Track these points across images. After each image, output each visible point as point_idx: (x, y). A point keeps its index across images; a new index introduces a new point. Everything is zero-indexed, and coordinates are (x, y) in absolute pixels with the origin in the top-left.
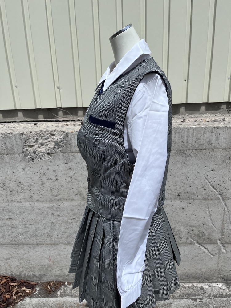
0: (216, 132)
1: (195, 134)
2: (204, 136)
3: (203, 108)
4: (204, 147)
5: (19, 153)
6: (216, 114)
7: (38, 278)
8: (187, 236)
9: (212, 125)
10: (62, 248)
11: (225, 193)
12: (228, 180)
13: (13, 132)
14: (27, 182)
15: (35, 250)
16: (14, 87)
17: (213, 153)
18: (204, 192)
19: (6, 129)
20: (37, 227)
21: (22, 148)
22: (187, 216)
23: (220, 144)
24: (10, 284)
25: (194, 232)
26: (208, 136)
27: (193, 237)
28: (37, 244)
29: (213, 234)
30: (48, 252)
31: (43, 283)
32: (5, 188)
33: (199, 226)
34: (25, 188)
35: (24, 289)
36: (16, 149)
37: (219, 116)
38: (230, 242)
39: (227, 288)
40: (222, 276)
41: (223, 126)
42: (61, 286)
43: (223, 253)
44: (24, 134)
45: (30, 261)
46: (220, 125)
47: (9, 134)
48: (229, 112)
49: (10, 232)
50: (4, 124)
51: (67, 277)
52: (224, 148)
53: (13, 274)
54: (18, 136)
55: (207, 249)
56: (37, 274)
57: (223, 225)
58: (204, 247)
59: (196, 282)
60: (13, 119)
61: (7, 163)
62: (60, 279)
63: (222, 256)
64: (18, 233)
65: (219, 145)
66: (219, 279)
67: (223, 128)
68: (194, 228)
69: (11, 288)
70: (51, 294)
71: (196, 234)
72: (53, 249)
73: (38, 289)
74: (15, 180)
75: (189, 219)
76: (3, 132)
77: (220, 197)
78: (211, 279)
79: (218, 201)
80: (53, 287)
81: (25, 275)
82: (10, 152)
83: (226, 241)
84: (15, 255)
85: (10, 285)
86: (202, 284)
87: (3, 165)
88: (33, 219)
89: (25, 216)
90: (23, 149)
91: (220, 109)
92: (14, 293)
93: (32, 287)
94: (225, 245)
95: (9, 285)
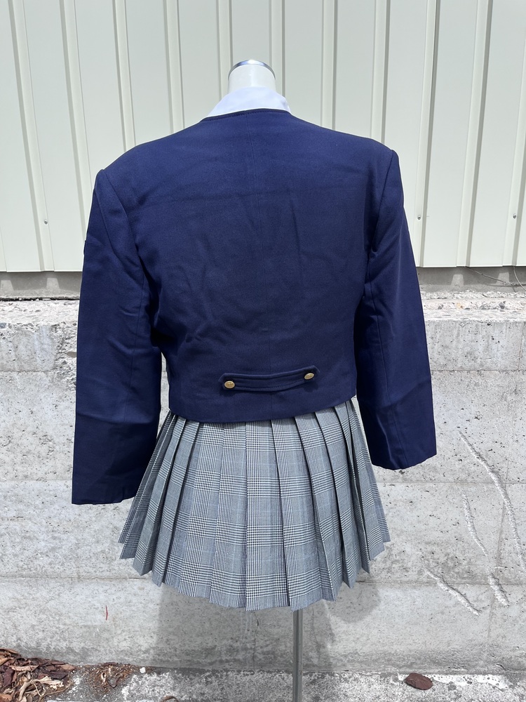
0: (484, 333)
1: (438, 336)
2: (458, 342)
3: (458, 278)
4: (459, 366)
5: (46, 368)
6: (486, 292)
7: (79, 656)
8: (419, 564)
9: (476, 317)
10: (135, 588)
11: (506, 471)
12: (511, 440)
13: (34, 322)
14: (61, 436)
15: (73, 591)
16: (41, 224)
17: (479, 379)
18: (458, 466)
19: (19, 316)
20: (79, 538)
21: (53, 358)
22: (420, 518)
23: (495, 360)
24: (13, 668)
25: (436, 556)
26: (467, 342)
27: (432, 568)
28: (79, 578)
29: (477, 563)
30: (102, 597)
31: (89, 668)
32: (11, 447)
33: (447, 543)
34: (57, 447)
35: (46, 679)
36: (39, 361)
37: (493, 297)
38: (516, 581)
39: (510, 686)
40: (499, 659)
41: (500, 319)
42: (130, 676)
43: (501, 606)
44: (60, 328)
45: (61, 615)
46: (495, 317)
47: (24, 327)
48: (515, 288)
49: (18, 549)
50: (15, 303)
51: (145, 655)
52: (503, 368)
53: (23, 644)
54: (45, 332)
55: (464, 596)
56: (77, 647)
57: (500, 541)
58: (459, 593)
59: (439, 673)
60: (36, 293)
61: (19, 390)
62: (130, 660)
63: (499, 612)
64: (36, 551)
65: (493, 362)
66: (491, 667)
67: (500, 324)
68: (435, 548)
69: (15, 677)
70: (106, 692)
71: (439, 561)
72: (114, 589)
73: (77, 681)
74: (35, 430)
75: (423, 527)
76: (13, 322)
77: (493, 477)
78: (474, 667)
79: (490, 486)
80: (112, 677)
81: (48, 648)
82: (26, 367)
83: (508, 579)
84: (28, 601)
85: (14, 671)
86: (452, 676)
87: (9, 395)
88: (72, 520)
89: (53, 512)
90: (57, 360)
91: (496, 281)
92: (22, 690)
93: (65, 677)
94: (505, 588)
95: (12, 672)
